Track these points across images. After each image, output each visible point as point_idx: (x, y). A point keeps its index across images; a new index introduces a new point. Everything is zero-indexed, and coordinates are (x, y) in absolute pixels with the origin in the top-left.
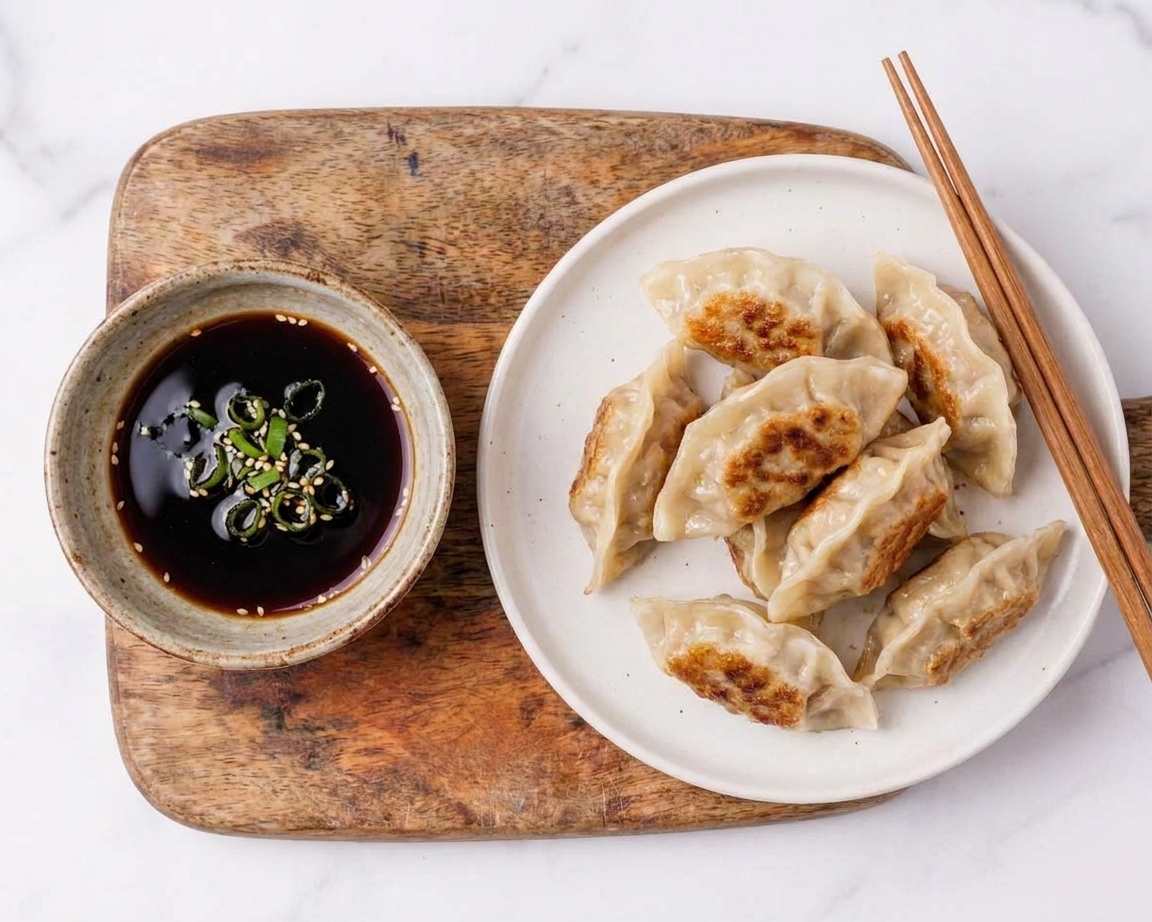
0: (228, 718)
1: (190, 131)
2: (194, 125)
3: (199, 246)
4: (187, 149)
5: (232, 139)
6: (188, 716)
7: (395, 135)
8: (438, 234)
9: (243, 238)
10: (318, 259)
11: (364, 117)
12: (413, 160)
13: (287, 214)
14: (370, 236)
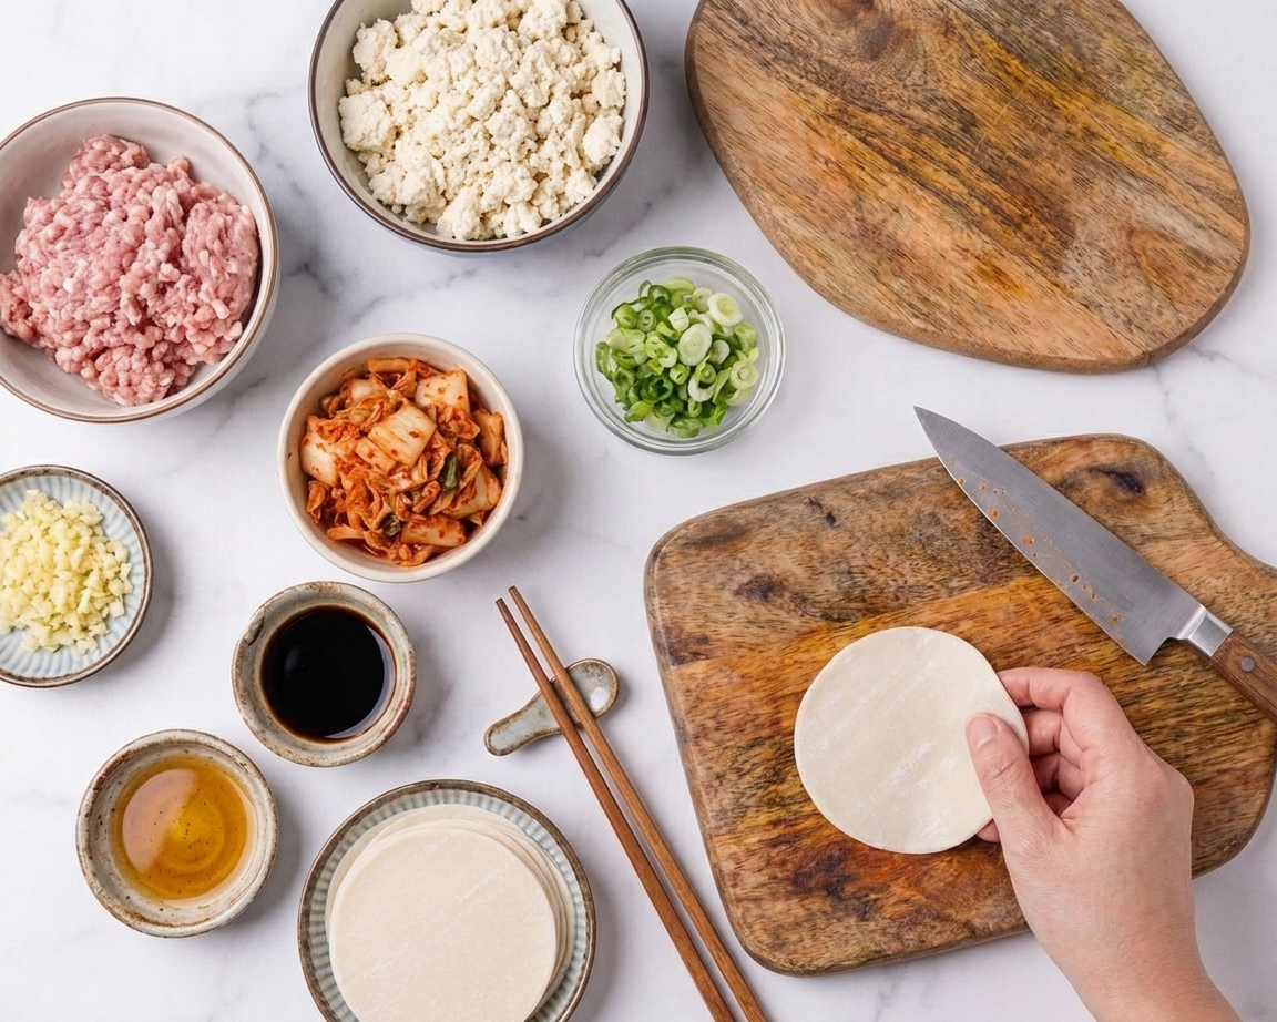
0: (806, 902)
1: (683, 532)
2: (686, 525)
3: (709, 605)
4: (687, 544)
5: (713, 530)
6: (780, 906)
7: (815, 504)
8: (858, 562)
9: (737, 593)
10: (787, 595)
11: (793, 495)
12: (831, 518)
13: (760, 570)
14: (815, 573)
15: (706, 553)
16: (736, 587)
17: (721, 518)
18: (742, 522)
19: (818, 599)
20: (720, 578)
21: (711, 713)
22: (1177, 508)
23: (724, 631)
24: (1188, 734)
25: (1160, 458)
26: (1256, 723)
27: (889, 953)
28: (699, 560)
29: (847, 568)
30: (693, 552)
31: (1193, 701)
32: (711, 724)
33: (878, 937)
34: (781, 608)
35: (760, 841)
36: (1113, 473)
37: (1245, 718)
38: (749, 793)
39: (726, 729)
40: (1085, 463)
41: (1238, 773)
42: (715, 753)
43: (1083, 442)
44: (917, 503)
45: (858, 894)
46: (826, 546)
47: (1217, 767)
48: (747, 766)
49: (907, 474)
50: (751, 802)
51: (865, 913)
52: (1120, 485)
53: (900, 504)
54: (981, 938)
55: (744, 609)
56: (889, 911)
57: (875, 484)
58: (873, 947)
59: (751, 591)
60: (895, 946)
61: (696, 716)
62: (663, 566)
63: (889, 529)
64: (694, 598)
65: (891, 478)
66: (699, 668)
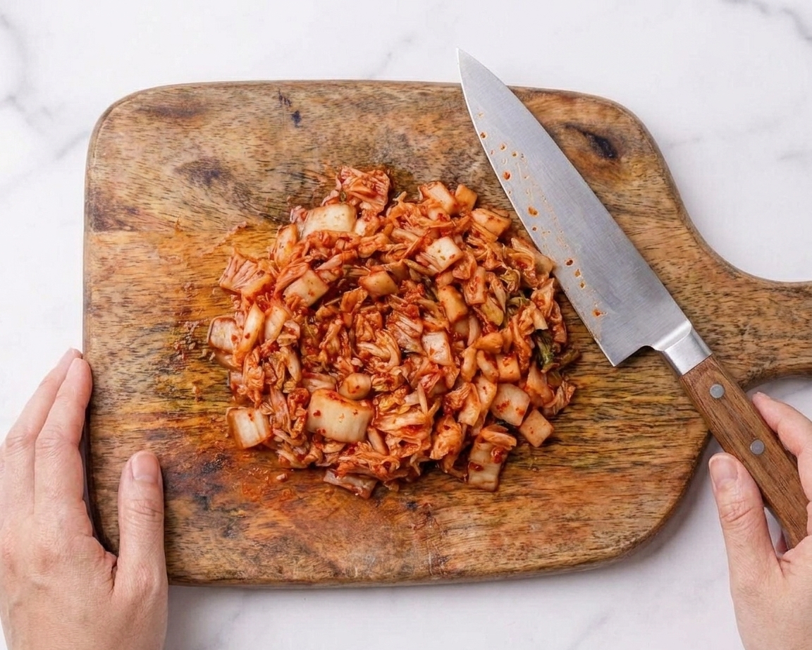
0: (170, 503)
1: (142, 97)
2: (146, 92)
3: (149, 176)
4: (140, 109)
5: (171, 102)
7: (284, 99)
8: (314, 167)
9: (179, 171)
10: (231, 185)
11: (263, 87)
12: (296, 117)
13: (209, 153)
14: (266, 169)
15: (157, 124)
16: (179, 165)
17: (183, 92)
18: (203, 100)
19: (263, 195)
20: (166, 152)
21: (122, 287)
22: (649, 184)
23: (156, 208)
24: (613, 418)
25: (643, 131)
26: (686, 422)
27: (244, 576)
28: (152, 129)
29: (300, 171)
30: (144, 119)
31: (625, 385)
32: (117, 298)
33: (235, 557)
34: (221, 195)
35: (139, 431)
36: (590, 134)
37: (675, 415)
38: (141, 377)
39: (131, 307)
40: (566, 118)
41: (654, 469)
42: (115, 329)
43: (568, 98)
44: (390, 123)
45: (227, 508)
46: (284, 144)
47: (634, 458)
48: (143, 351)
49: (388, 90)
50: (141, 386)
51: (229, 528)
52: (595, 148)
53: (372, 118)
54: (342, 582)
55: (183, 189)
56: (253, 532)
57: (352, 93)
58: (228, 567)
59: (193, 172)
60: (252, 570)
61: (106, 286)
62: (110, 128)
63: (354, 141)
64: (133, 167)
65: (367, 90)
66: (121, 237)
